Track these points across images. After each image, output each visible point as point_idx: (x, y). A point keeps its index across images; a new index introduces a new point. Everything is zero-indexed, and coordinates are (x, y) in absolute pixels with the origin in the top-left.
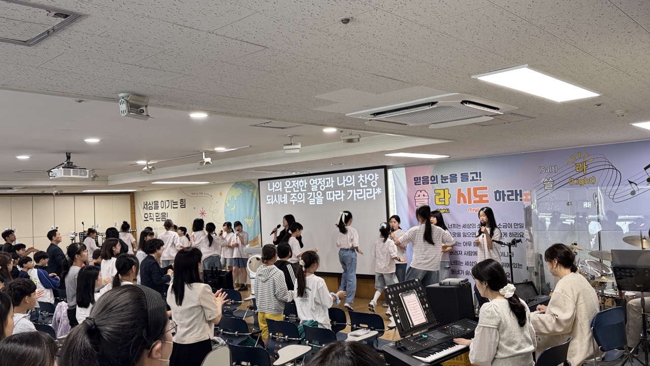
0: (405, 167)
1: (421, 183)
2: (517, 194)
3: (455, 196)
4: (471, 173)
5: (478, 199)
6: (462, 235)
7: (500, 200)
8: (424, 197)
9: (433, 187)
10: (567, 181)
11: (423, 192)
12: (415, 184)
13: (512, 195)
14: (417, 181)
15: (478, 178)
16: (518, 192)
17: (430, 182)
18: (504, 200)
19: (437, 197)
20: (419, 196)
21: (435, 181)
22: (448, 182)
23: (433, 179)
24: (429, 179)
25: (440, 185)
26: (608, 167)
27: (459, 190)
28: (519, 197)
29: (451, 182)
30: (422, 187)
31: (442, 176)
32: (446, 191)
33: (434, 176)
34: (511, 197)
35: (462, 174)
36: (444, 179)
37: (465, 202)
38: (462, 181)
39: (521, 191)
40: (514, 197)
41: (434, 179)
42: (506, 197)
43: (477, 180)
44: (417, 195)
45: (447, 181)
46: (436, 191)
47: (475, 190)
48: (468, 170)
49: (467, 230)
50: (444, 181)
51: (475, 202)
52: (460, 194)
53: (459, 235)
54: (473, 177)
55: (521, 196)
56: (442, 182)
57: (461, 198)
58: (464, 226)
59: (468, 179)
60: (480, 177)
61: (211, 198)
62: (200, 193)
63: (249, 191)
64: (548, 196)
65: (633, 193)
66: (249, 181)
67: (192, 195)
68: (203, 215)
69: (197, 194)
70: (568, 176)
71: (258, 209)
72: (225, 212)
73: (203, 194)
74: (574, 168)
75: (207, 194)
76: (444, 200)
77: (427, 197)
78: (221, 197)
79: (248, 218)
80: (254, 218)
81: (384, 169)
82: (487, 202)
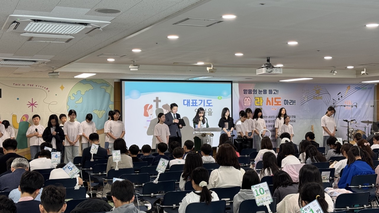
0: (239, 82)
1: (248, 93)
2: (293, 102)
3: (265, 101)
4: (274, 90)
5: (276, 103)
6: (268, 122)
7: (286, 104)
8: (249, 101)
9: (254, 96)
10: (313, 97)
11: (248, 98)
12: (244, 94)
13: (291, 102)
14: (245, 91)
15: (277, 93)
16: (294, 101)
17: (253, 93)
18: (288, 105)
19: (256, 101)
20: (246, 100)
21: (255, 93)
22: (262, 94)
23: (254, 91)
24: (252, 91)
25: (258, 95)
26: (326, 93)
27: (268, 98)
29: (264, 94)
30: (248, 95)
31: (259, 90)
32: (261, 98)
34: (291, 103)
35: (269, 90)
36: (260, 92)
37: (270, 105)
38: (269, 94)
39: (295, 100)
41: (255, 91)
42: (289, 103)
43: (277, 94)
44: (245, 100)
45: (262, 93)
46: (256, 98)
48: (272, 89)
49: (271, 119)
50: (260, 93)
51: (275, 105)
52: (268, 101)
54: (275, 92)
55: (295, 103)
56: (259, 93)
57: (268, 103)
58: (269, 117)
59: (272, 93)
60: (278, 93)
61: (47, 91)
62: (28, 85)
63: (102, 87)
64: (305, 104)
65: (334, 104)
66: (102, 79)
67: (15, 86)
68: (33, 106)
69: (24, 85)
70: (313, 95)
71: (111, 103)
72: (67, 104)
73: (33, 86)
74: (315, 92)
75: (41, 87)
76: (259, 103)
77: (251, 101)
78: (62, 90)
79: (99, 110)
80: (105, 110)
81: (231, 83)
82: (281, 105)
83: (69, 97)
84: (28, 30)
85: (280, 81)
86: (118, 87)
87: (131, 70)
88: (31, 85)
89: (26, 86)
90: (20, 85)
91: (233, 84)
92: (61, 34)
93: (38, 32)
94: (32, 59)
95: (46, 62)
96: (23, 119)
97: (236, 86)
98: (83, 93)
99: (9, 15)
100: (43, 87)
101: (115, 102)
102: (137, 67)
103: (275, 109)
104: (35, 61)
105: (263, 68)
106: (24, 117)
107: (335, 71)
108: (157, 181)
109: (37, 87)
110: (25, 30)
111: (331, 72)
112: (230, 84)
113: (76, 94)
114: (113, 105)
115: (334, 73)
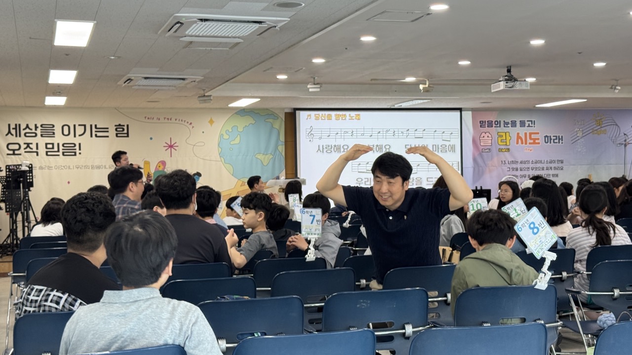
0: (473, 110)
1: (486, 126)
2: (560, 139)
3: (514, 139)
4: (528, 121)
5: (532, 141)
6: (519, 170)
7: (548, 142)
8: (488, 138)
9: (497, 130)
10: (591, 131)
11: (488, 134)
12: (481, 127)
13: (556, 139)
14: (482, 124)
15: (533, 125)
16: (560, 137)
17: (494, 125)
18: (550, 143)
19: (500, 139)
20: (484, 137)
21: (498, 125)
22: (509, 127)
23: (496, 123)
24: (494, 123)
25: (502, 129)
26: (613, 123)
27: (518, 134)
28: (561, 141)
29: (512, 127)
30: (487, 129)
31: (504, 121)
32: (507, 134)
33: (497, 121)
34: (555, 141)
35: (520, 121)
36: (506, 124)
37: (522, 143)
38: (520, 126)
39: (562, 136)
40: (557, 141)
41: (498, 123)
42: (552, 141)
43: (532, 126)
44: (482, 136)
45: (508, 125)
46: (499, 134)
47: (531, 134)
48: (525, 119)
49: (523, 166)
50: (506, 125)
51: (530, 143)
52: (519, 137)
53: (517, 170)
54: (529, 124)
55: (562, 140)
56: (504, 126)
57: (520, 141)
58: (521, 162)
59: (525, 125)
60: (534, 124)
61: (191, 126)
62: (165, 118)
63: (266, 120)
64: (579, 141)
65: (625, 141)
66: (267, 109)
67: (147, 120)
68: (172, 149)
69: (159, 119)
70: (592, 127)
71: (280, 143)
72: (219, 145)
73: (171, 119)
74: (595, 123)
75: (182, 121)
76: (505, 141)
77: (491, 138)
78: (211, 125)
79: (263, 154)
80: (273, 154)
81: (459, 111)
82: (539, 143)
83: (221, 136)
84: (190, 33)
85: (536, 106)
86: (291, 119)
87: (310, 90)
88: (168, 119)
89: (162, 120)
90: (153, 119)
91: (463, 112)
92: (228, 37)
93: (201, 35)
94: (180, 75)
95: (197, 80)
96: (158, 167)
97: (467, 115)
98: (240, 129)
99: (174, 14)
100: (185, 121)
101: (285, 141)
102: (318, 86)
103: (531, 150)
104: (183, 79)
105: (500, 81)
106: (160, 164)
107: (617, 86)
108: (348, 224)
109: (177, 121)
110: (187, 33)
111: (611, 88)
112: (458, 113)
113: (230, 130)
114: (284, 146)
115: (615, 89)
